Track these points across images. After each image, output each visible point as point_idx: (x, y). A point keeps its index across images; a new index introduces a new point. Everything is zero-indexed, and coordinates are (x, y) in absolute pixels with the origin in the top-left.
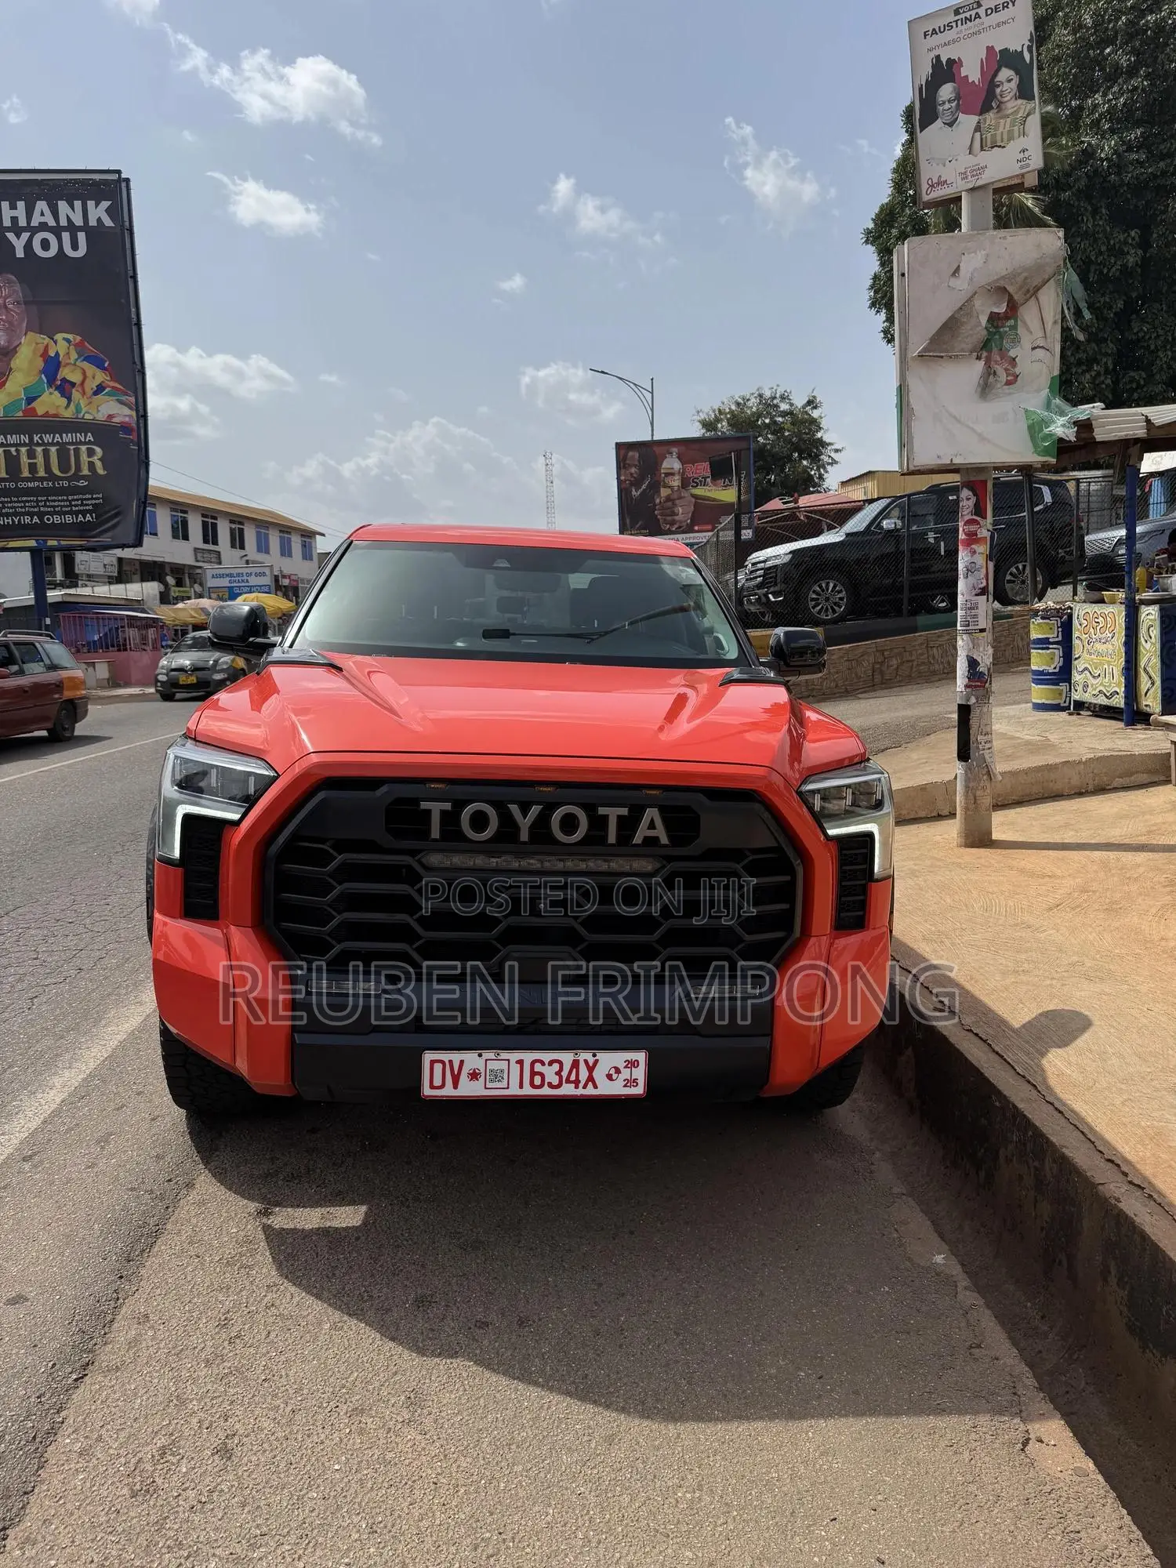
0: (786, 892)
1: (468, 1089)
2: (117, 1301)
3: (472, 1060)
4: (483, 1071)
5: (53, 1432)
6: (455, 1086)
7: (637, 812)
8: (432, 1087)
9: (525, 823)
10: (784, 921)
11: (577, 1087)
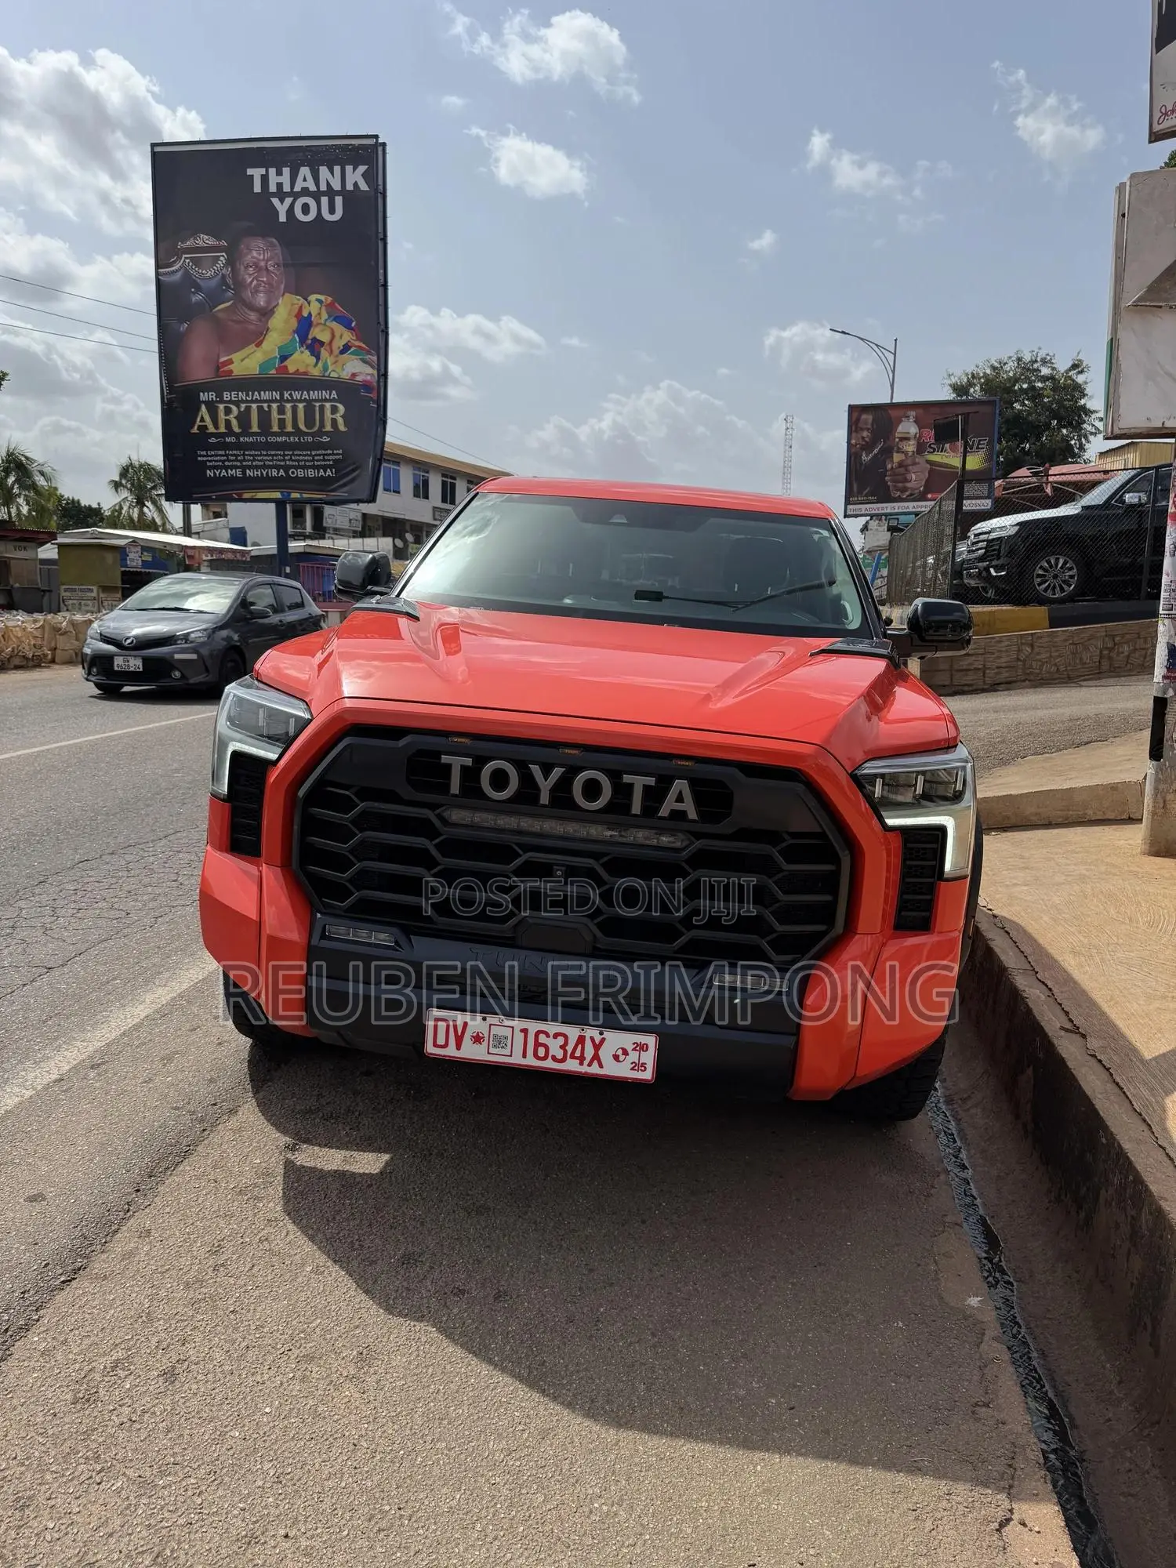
0: (830, 884)
1: (471, 1052)
2: (128, 1210)
3: (476, 1023)
4: (486, 1035)
5: (26, 1327)
6: (458, 1047)
7: (665, 782)
8: (435, 1045)
9: (545, 786)
10: (827, 915)
11: (581, 1064)
